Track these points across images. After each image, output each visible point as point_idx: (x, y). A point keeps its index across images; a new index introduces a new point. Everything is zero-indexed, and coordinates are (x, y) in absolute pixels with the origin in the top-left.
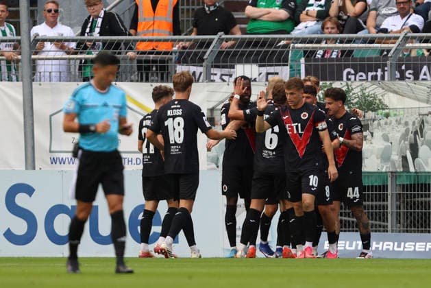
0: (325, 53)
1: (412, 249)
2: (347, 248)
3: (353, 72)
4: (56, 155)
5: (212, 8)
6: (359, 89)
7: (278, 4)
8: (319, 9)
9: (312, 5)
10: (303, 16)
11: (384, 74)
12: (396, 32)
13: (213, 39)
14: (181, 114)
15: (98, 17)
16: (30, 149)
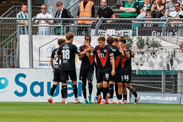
0: (147, 25)
1: (168, 100)
2: (144, 99)
3: (155, 32)
4: (41, 63)
5: (104, 8)
6: (151, 39)
7: (132, 6)
8: (147, 8)
9: (145, 7)
10: (141, 11)
11: (167, 33)
12: (174, 18)
13: (99, 20)
14: (68, 48)
15: (61, 11)
16: (31, 60)
